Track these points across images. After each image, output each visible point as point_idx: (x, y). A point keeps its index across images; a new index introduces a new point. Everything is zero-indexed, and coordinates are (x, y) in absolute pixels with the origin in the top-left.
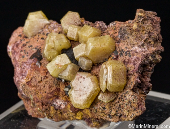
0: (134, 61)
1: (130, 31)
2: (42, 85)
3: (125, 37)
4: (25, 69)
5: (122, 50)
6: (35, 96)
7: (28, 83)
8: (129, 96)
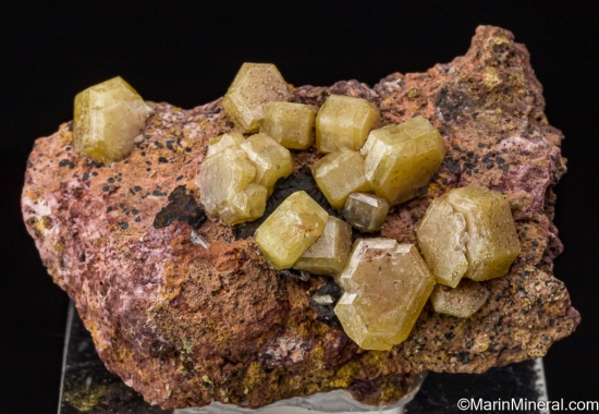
0: (523, 180)
1: (479, 95)
2: (227, 300)
3: (462, 116)
4: (149, 262)
5: (471, 155)
6: (204, 339)
7: (177, 303)
8: (537, 284)
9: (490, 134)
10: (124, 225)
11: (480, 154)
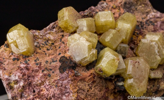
0: (160, 27)
2: (92, 93)
4: (63, 86)
5: (141, 22)
9: (143, 14)
10: (49, 75)
11: (144, 22)
